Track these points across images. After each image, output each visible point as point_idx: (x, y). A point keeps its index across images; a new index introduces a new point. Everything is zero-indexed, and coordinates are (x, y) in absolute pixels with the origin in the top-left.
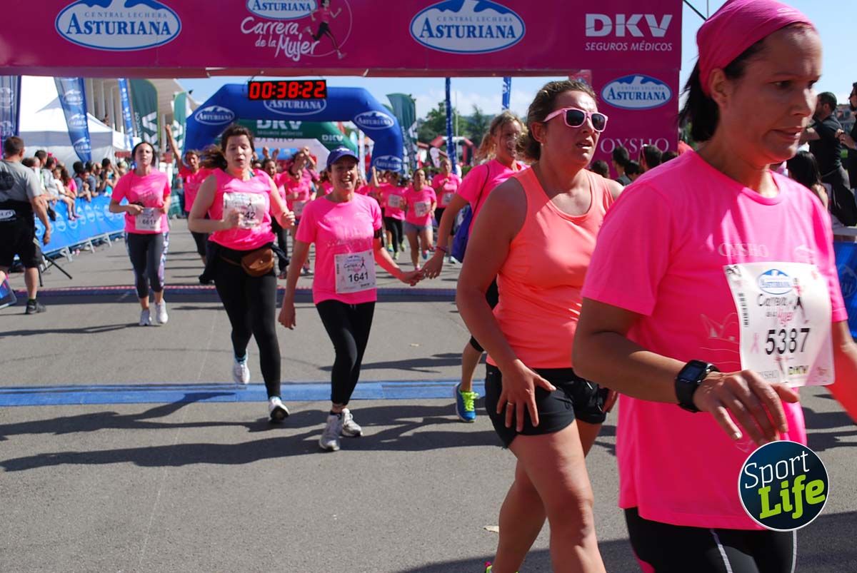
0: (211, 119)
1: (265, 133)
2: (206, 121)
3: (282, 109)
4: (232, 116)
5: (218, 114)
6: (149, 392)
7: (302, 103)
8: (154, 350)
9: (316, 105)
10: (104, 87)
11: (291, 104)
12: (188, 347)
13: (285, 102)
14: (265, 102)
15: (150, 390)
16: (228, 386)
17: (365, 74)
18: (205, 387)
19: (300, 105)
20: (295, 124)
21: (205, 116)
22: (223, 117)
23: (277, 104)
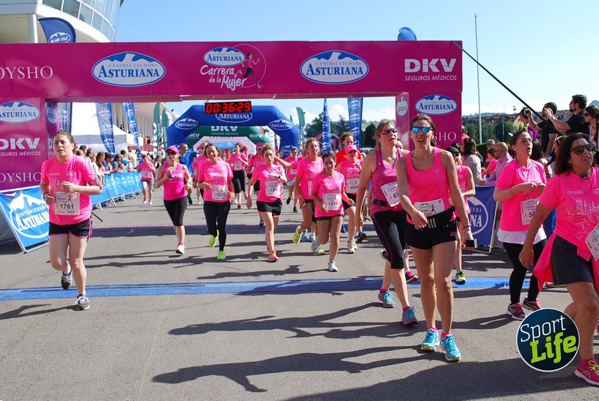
0: (185, 126)
1: (216, 134)
2: (182, 127)
3: (226, 119)
4: (197, 124)
5: (189, 123)
13: (228, 115)
14: (216, 115)
15: (147, 287)
16: (194, 284)
17: (274, 97)
18: (180, 285)
20: (234, 128)
21: (181, 125)
22: (191, 124)
23: (224, 116)
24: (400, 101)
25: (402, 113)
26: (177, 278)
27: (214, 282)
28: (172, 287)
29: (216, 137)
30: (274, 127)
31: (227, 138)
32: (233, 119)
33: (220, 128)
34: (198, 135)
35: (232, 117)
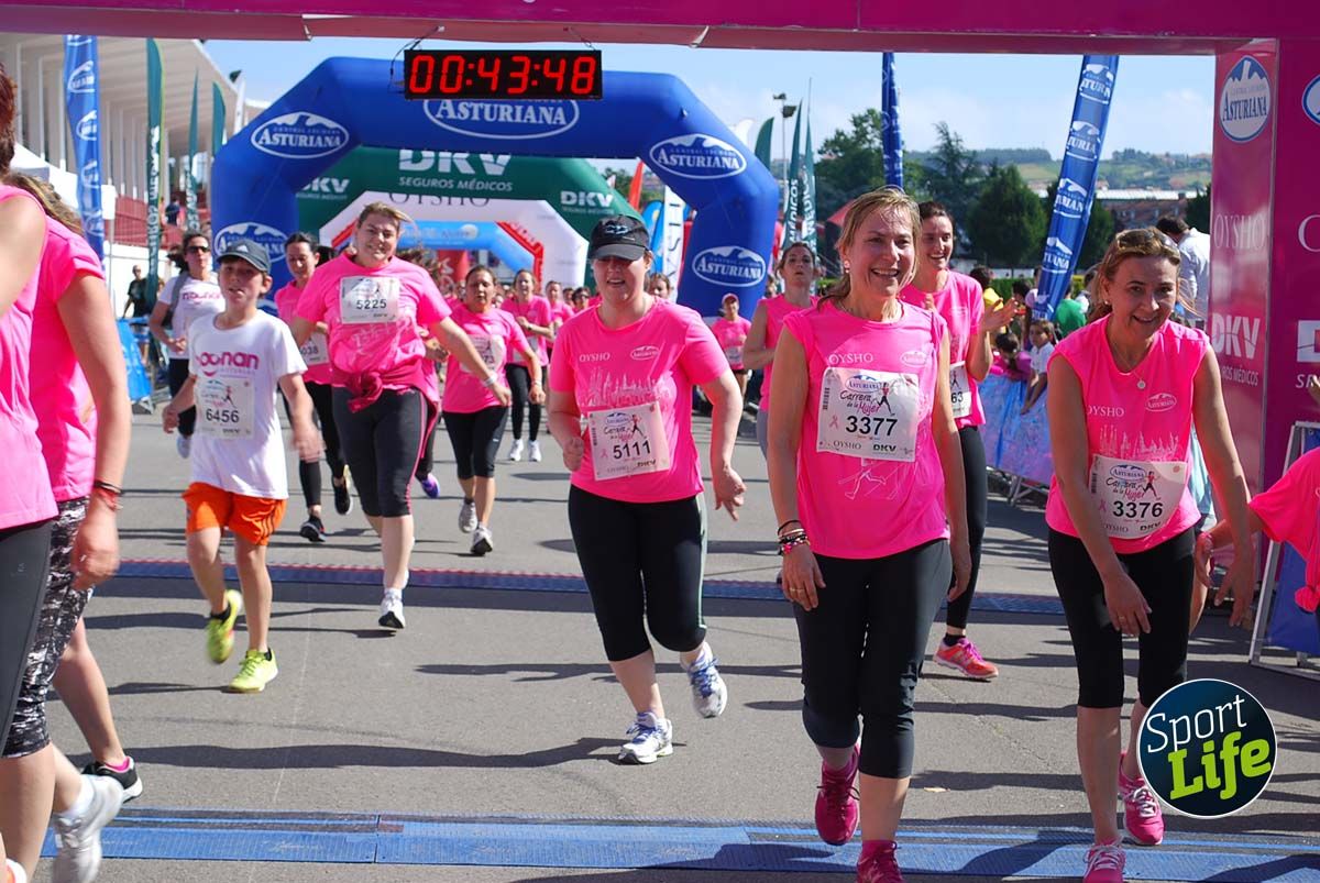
0: (291, 143)
1: (421, 183)
2: (278, 148)
3: (468, 124)
4: (342, 141)
5: (307, 131)
7: (519, 109)
8: (159, 719)
9: (554, 112)
10: (22, 59)
12: (242, 717)
13: (476, 107)
14: (426, 103)
15: (155, 824)
16: (354, 822)
17: (699, 40)
18: (296, 821)
19: (513, 115)
20: (495, 163)
21: (275, 137)
22: (319, 138)
23: (456, 111)
24: (1238, 75)
25: (1245, 128)
26: (277, 791)
27: (439, 815)
28: (262, 827)
29: (414, 198)
30: (666, 166)
31: (462, 203)
32: (496, 121)
33: (437, 159)
34: (341, 186)
35: (492, 116)
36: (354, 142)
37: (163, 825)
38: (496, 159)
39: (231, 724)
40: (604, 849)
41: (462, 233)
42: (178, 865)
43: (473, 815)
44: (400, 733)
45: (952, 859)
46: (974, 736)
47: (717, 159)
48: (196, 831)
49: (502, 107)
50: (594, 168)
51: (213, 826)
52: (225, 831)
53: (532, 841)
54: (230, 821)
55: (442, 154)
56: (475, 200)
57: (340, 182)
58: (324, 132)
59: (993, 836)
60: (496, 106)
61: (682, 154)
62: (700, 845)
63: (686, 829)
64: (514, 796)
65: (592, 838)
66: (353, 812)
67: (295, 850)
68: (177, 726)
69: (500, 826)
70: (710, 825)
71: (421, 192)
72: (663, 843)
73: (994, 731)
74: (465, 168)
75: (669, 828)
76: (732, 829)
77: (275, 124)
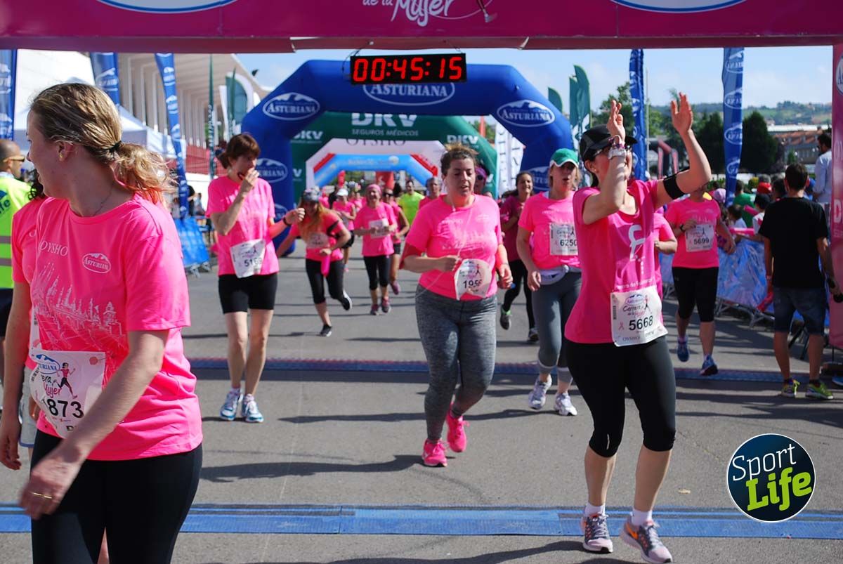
0: (286, 111)
1: (364, 132)
2: (278, 114)
3: (389, 97)
4: (316, 109)
5: (296, 104)
6: (212, 516)
7: (419, 88)
8: (213, 451)
9: (440, 90)
10: (132, 66)
11: (403, 89)
12: (262, 449)
13: (394, 86)
14: (364, 87)
16: (327, 510)
17: (524, 45)
18: (293, 510)
19: (416, 91)
20: (408, 119)
21: (277, 108)
22: (303, 108)
23: (383, 89)
26: (282, 492)
27: (376, 505)
28: (273, 513)
29: (361, 141)
30: (507, 119)
31: (389, 144)
32: (406, 96)
33: (374, 118)
34: (318, 136)
35: (403, 92)
36: (323, 109)
37: (215, 513)
38: (408, 117)
39: (255, 453)
40: (473, 523)
41: (389, 162)
42: (225, 537)
43: (396, 505)
44: (354, 457)
45: (679, 527)
46: (693, 454)
47: (537, 115)
48: (234, 516)
49: (409, 87)
50: (466, 121)
51: (244, 513)
52: (252, 516)
53: (431, 520)
54: (255, 510)
55: (377, 115)
56: (397, 142)
57: (318, 133)
58: (306, 103)
59: (703, 513)
60: (406, 86)
61: (515, 112)
62: (530, 521)
63: (522, 512)
64: (420, 493)
65: (466, 518)
66: (326, 504)
67: (293, 527)
68: (224, 455)
69: (412, 511)
70: (536, 509)
71: (365, 138)
72: (509, 521)
73: (705, 451)
74: (391, 123)
75: (511, 511)
76: (548, 512)
77: (276, 101)
